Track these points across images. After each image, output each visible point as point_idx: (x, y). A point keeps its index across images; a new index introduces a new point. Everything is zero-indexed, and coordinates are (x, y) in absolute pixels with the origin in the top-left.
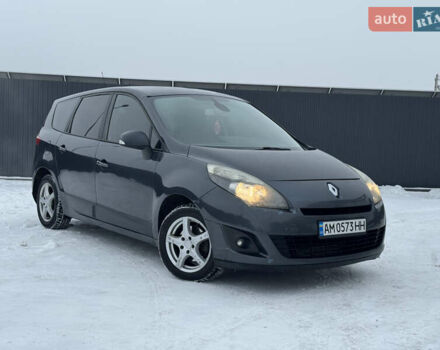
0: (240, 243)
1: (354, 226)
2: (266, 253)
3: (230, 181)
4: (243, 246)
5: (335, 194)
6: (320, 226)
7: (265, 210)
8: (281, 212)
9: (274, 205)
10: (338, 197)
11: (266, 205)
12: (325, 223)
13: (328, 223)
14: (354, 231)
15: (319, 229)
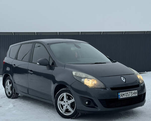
0: (87, 103)
1: (133, 94)
2: (97, 107)
3: (82, 78)
4: (88, 104)
5: (124, 81)
6: (119, 94)
7: (96, 89)
8: (102, 90)
9: (100, 87)
10: (125, 82)
11: (96, 87)
12: (120, 93)
13: (122, 93)
14: (133, 96)
15: (118, 96)
